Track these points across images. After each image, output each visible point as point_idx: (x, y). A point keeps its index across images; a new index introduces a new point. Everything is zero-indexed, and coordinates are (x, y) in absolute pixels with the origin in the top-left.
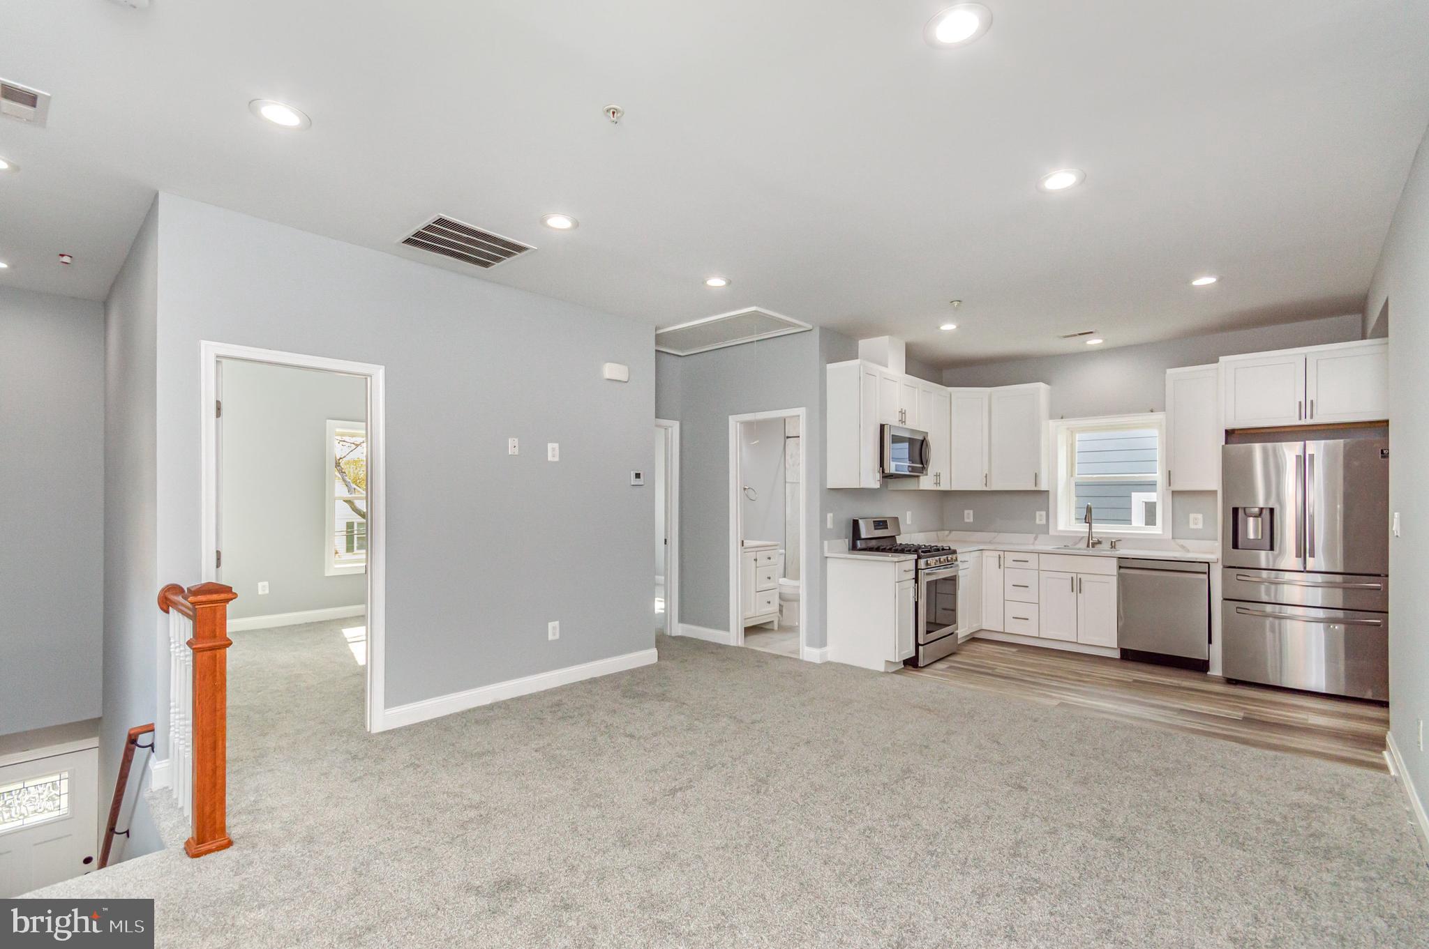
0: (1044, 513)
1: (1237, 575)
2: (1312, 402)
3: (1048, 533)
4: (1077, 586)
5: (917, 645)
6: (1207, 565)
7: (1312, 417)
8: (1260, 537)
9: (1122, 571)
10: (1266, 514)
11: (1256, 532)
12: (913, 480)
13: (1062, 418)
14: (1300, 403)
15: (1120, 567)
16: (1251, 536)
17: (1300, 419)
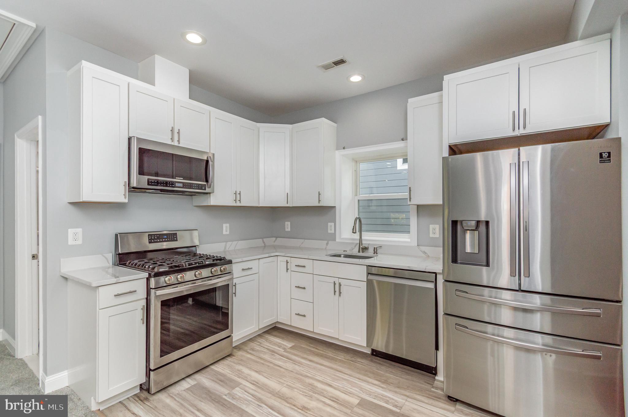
0: (333, 224)
1: (456, 290)
2: (525, 110)
3: (334, 240)
4: (338, 290)
5: (149, 371)
6: (434, 274)
7: (524, 128)
8: (477, 251)
9: (370, 277)
10: (483, 228)
11: (472, 246)
12: (203, 197)
13: (344, 148)
14: (514, 112)
15: (369, 274)
16: (468, 249)
17: (514, 130)
